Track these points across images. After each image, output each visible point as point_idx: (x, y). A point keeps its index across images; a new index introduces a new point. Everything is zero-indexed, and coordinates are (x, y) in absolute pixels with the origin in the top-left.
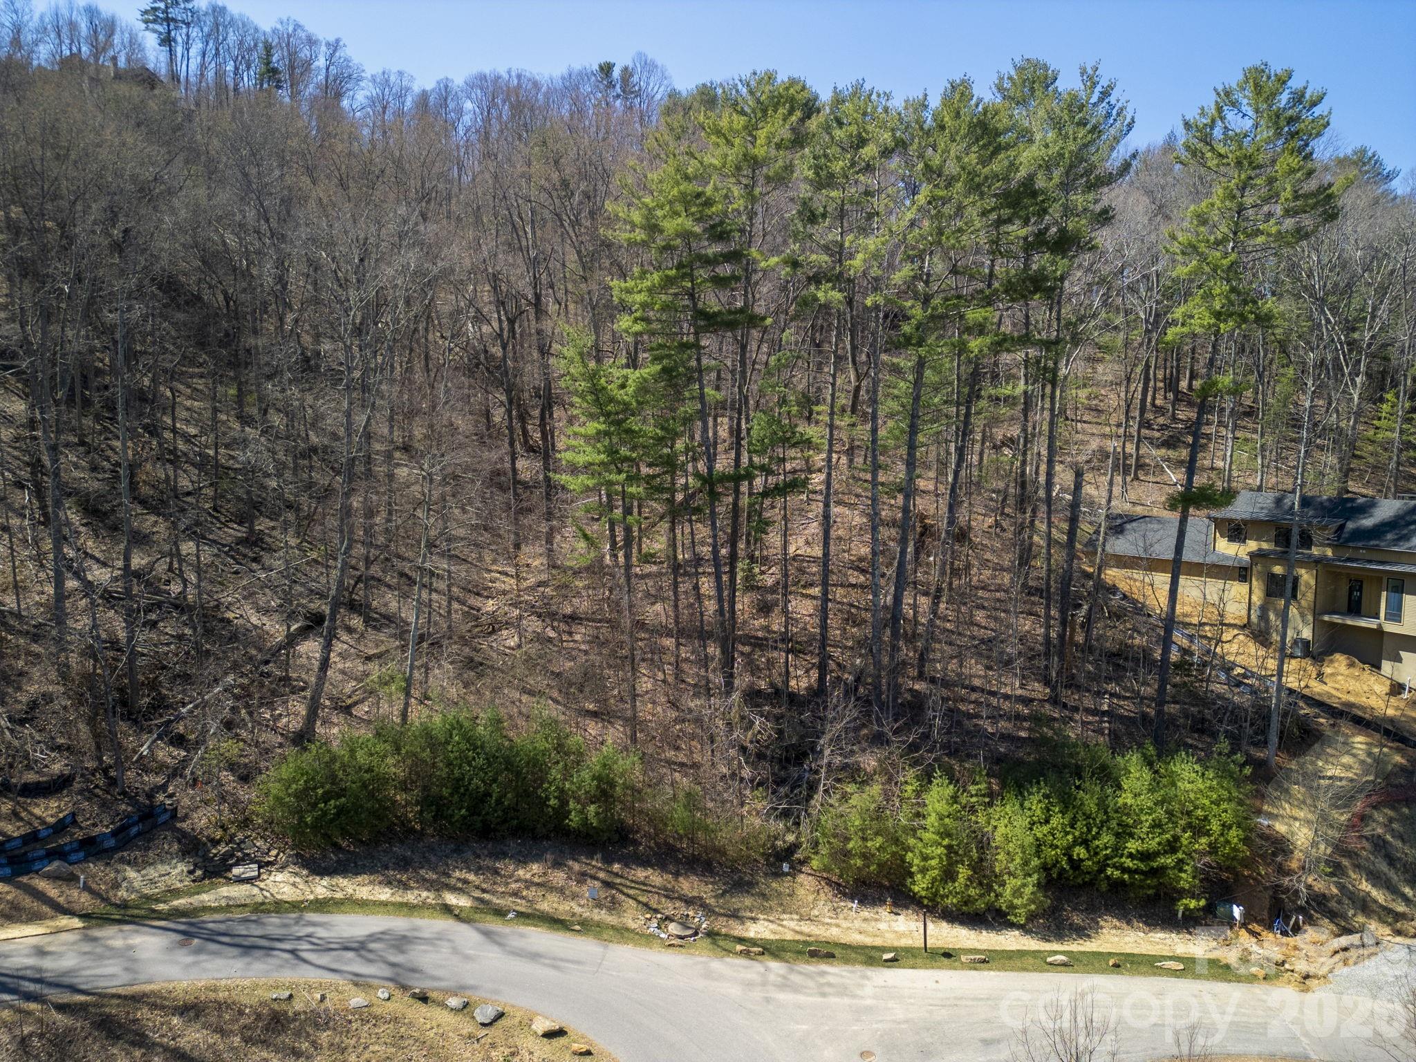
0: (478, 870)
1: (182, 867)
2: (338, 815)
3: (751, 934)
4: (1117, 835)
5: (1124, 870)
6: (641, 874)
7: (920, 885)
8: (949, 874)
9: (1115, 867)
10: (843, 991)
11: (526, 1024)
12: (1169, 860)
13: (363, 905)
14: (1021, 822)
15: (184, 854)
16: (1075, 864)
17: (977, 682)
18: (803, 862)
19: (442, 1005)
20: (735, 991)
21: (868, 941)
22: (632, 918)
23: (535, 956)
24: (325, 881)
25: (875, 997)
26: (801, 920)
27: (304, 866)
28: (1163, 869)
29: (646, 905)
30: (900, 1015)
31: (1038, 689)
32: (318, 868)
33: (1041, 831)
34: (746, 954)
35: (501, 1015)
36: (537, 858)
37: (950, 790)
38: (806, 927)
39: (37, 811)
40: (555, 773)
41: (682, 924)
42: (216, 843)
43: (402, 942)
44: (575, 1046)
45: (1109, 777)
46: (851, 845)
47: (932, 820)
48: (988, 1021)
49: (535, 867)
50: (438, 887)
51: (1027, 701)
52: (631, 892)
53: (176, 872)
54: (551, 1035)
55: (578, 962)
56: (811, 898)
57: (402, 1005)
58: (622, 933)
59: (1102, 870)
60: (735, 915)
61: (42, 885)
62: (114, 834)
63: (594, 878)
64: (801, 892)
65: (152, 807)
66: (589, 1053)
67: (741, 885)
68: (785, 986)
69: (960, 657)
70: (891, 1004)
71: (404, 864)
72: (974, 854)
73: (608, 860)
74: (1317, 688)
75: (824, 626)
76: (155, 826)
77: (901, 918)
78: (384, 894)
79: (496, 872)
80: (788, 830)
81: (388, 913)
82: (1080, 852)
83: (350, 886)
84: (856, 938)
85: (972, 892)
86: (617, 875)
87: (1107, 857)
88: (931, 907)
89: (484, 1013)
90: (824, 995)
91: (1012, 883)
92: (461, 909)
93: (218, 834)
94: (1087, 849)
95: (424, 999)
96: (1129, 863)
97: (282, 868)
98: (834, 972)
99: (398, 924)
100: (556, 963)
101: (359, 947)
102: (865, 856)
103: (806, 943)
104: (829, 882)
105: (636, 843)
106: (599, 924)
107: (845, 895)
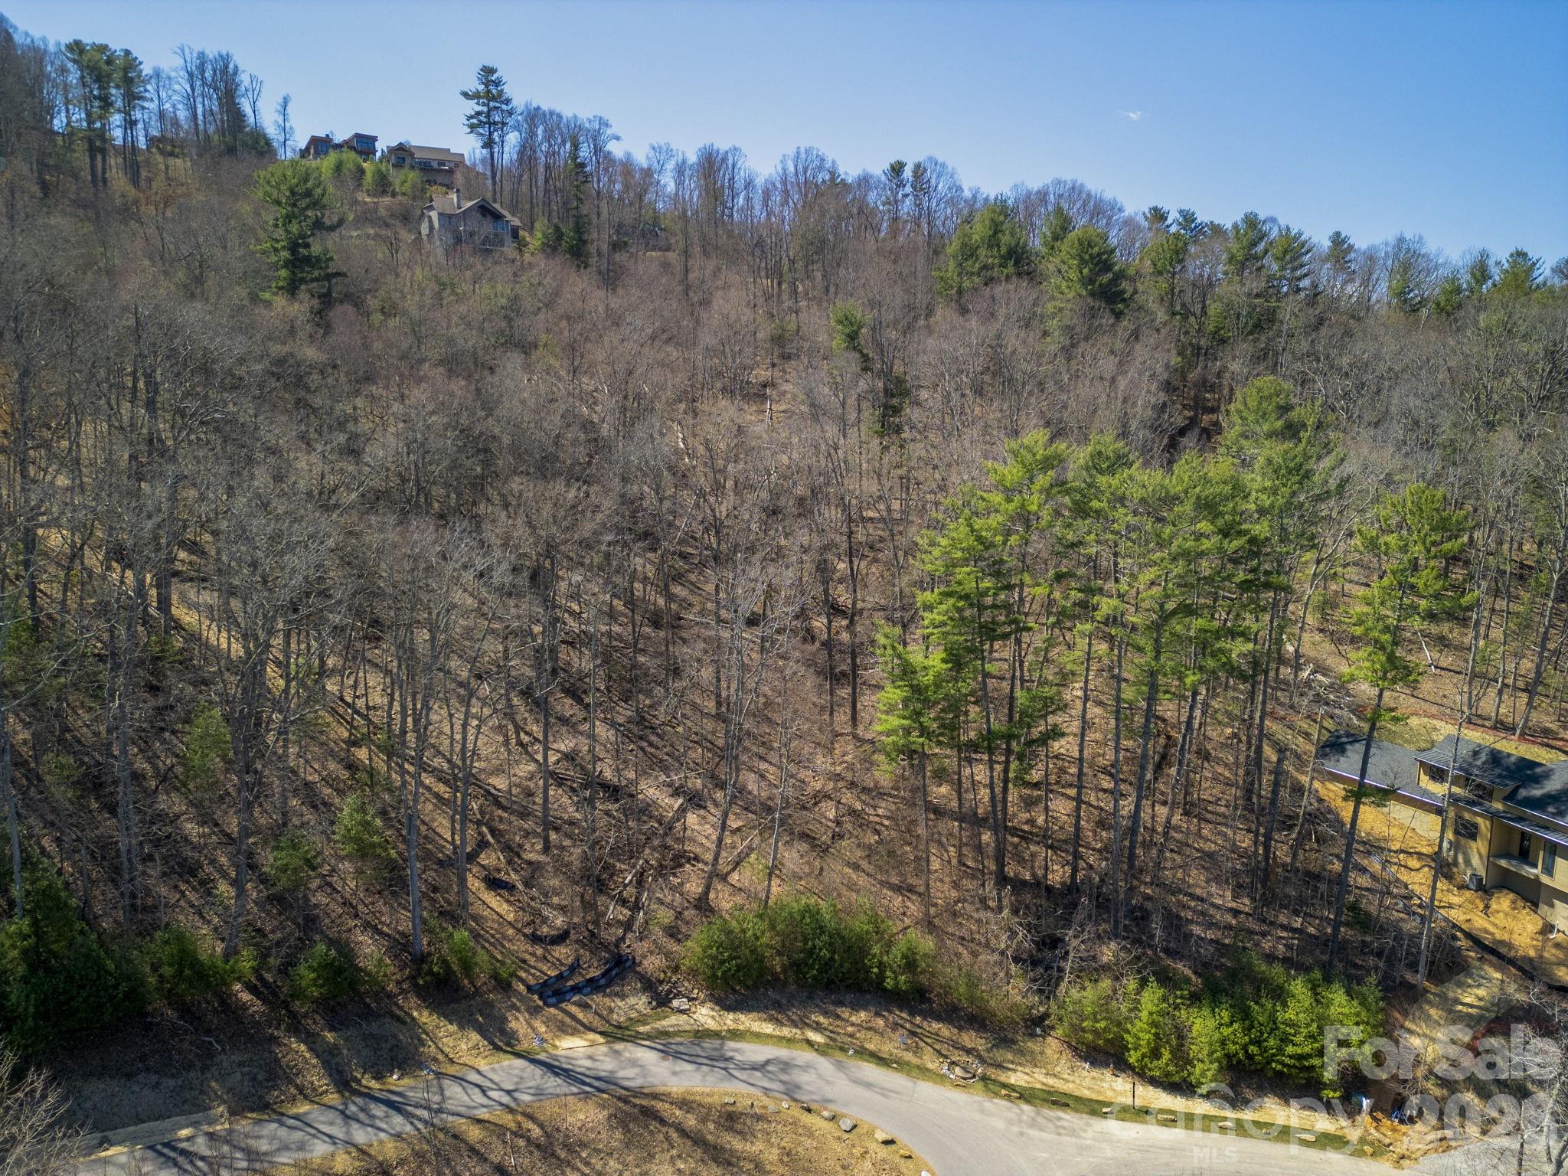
0: (826, 1013)
1: (644, 999)
2: (738, 970)
3: (1012, 1081)
4: (1282, 1040)
5: (1285, 1065)
6: (935, 1026)
7: (1133, 1058)
8: (1155, 1054)
9: (1277, 1062)
10: (1072, 1133)
11: (870, 1133)
12: (1316, 1062)
13: (758, 1036)
14: (1212, 1023)
15: (645, 990)
16: (1250, 1057)
17: (1198, 891)
18: (1052, 1028)
19: (819, 1114)
20: (1000, 1125)
21: (1094, 1096)
22: (931, 1062)
23: (868, 1085)
24: (731, 1016)
25: (1094, 1139)
26: (1047, 1074)
27: (717, 1004)
28: (1313, 1067)
29: (938, 1052)
30: (1109, 1154)
31: (1246, 904)
32: (727, 1004)
33: (1226, 1031)
34: (1008, 1097)
35: (855, 1126)
36: (865, 1008)
37: (1160, 992)
38: (1051, 1081)
39: (556, 955)
40: (876, 950)
41: (964, 1068)
42: (661, 982)
43: (786, 1066)
44: (902, 1152)
45: (1280, 995)
46: (1085, 1024)
47: (1144, 1015)
48: (1167, 1165)
49: (863, 1014)
50: (802, 1023)
51: (1236, 913)
52: (929, 1041)
53: (640, 1002)
54: (887, 1143)
55: (898, 1093)
56: (1056, 1056)
57: (797, 1112)
58: (923, 1072)
59: (1269, 1063)
60: (999, 1066)
61: (574, 1009)
62: (604, 975)
63: (903, 1027)
64: (1049, 1051)
65: (620, 955)
66: (910, 1157)
67: (1004, 1041)
68: (1033, 1124)
69: (1185, 867)
70: (1103, 1145)
71: (778, 1006)
72: (1174, 1042)
73: (912, 1014)
74: (1479, 922)
75: (1077, 827)
76: (624, 969)
77: (1120, 1080)
78: (768, 1028)
79: (838, 1017)
80: (1041, 1003)
81: (774, 1044)
82: (1253, 1049)
83: (747, 1021)
84: (1086, 1093)
85: (1171, 1068)
86: (919, 1026)
87: (1274, 1055)
88: (1141, 1074)
89: (846, 1124)
90: (1059, 1134)
91: (1199, 1066)
92: (819, 1044)
93: (662, 976)
94: (1260, 1047)
95: (809, 1110)
96: (1287, 1061)
97: (703, 1003)
98: (1068, 1117)
99: (782, 1053)
100: (884, 1092)
101: (761, 1067)
102: (1095, 1032)
103: (1049, 1093)
104: (1070, 1046)
105: (930, 1001)
106: (908, 1063)
107: (1081, 1057)
